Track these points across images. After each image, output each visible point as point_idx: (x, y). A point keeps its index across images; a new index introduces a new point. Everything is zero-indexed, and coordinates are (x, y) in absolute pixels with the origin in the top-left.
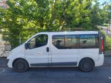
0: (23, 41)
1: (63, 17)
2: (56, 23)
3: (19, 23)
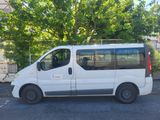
0: (34, 58)
1: (91, 23)
2: (81, 32)
3: (28, 33)
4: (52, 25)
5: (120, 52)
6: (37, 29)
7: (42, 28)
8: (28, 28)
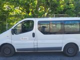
0: (10, 26)
2: (41, 9)
3: (6, 9)
4: (22, 5)
5: (67, 22)
6: (12, 7)
7: (15, 7)
8: (6, 6)
